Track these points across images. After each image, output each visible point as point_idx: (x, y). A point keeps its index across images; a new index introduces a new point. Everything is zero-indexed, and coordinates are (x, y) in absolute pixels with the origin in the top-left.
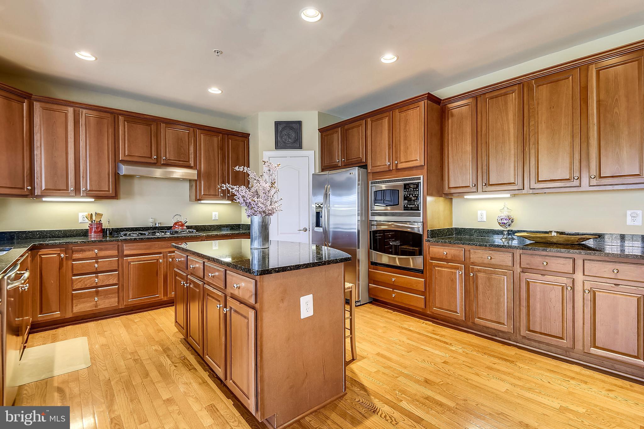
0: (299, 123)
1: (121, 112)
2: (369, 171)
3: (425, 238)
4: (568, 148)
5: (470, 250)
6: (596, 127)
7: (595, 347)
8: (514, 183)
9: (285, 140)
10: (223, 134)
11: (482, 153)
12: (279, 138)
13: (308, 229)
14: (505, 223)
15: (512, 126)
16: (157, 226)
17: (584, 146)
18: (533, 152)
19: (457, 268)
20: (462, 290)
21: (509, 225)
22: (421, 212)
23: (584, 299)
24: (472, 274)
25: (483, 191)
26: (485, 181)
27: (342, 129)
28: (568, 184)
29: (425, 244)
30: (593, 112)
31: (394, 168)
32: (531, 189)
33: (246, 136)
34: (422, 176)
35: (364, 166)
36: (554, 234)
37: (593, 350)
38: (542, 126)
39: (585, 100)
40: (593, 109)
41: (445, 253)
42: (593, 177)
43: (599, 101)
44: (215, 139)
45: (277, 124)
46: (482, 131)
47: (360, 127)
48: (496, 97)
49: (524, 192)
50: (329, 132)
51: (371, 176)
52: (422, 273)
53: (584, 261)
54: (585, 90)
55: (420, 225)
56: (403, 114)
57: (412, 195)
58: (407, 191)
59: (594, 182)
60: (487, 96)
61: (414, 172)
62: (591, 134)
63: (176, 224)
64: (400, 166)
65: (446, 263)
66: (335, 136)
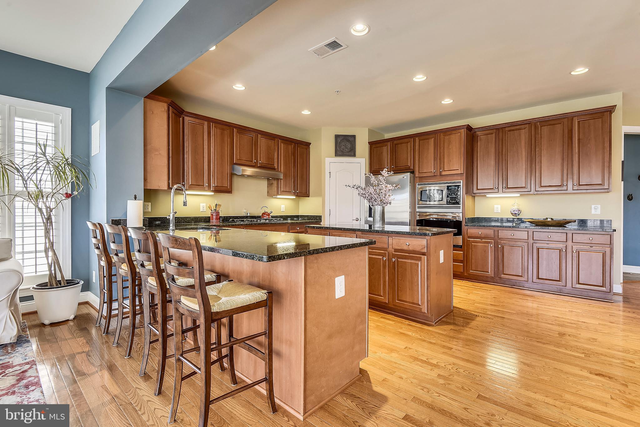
0: (354, 137)
1: (236, 125)
2: (417, 176)
3: (463, 223)
4: (560, 167)
5: (498, 231)
6: (577, 155)
7: (579, 284)
8: (524, 187)
9: (343, 149)
10: (295, 143)
11: (502, 167)
12: (338, 147)
13: (360, 219)
14: (516, 214)
15: (523, 150)
16: (248, 215)
17: (570, 165)
18: (537, 167)
19: (489, 243)
20: (492, 257)
21: (519, 215)
22: (461, 205)
23: (572, 256)
24: (500, 246)
25: (503, 192)
26: (504, 185)
27: (391, 143)
28: (560, 189)
29: (464, 228)
30: (576, 146)
31: (438, 174)
32: (536, 191)
33: (308, 145)
34: (462, 181)
35: (413, 172)
36: (549, 220)
37: (578, 286)
38: (544, 153)
39: (571, 138)
40: (575, 144)
41: (480, 233)
42: (575, 185)
43: (579, 139)
44: (290, 147)
45: (337, 137)
46: (502, 152)
47: (409, 143)
48: (513, 130)
49: (531, 193)
50: (378, 145)
51: (417, 179)
52: (461, 248)
53: (572, 234)
54: (571, 132)
55: (461, 215)
56: (447, 137)
57: (454, 194)
58: (450, 191)
59: (576, 188)
60: (507, 129)
61: (455, 177)
62: (574, 159)
63: (264, 214)
64: (444, 173)
65: (480, 240)
66: (385, 149)
